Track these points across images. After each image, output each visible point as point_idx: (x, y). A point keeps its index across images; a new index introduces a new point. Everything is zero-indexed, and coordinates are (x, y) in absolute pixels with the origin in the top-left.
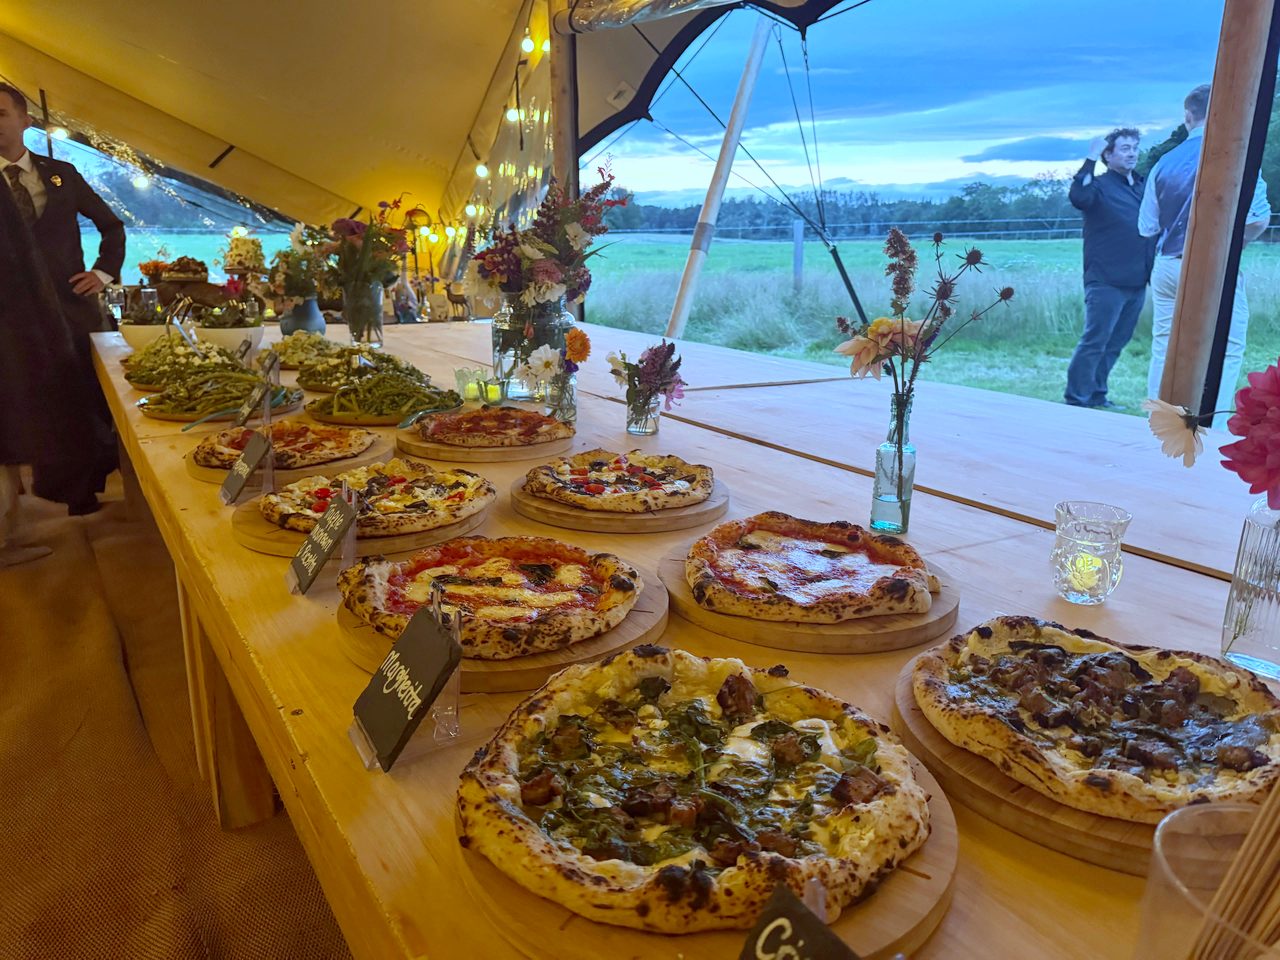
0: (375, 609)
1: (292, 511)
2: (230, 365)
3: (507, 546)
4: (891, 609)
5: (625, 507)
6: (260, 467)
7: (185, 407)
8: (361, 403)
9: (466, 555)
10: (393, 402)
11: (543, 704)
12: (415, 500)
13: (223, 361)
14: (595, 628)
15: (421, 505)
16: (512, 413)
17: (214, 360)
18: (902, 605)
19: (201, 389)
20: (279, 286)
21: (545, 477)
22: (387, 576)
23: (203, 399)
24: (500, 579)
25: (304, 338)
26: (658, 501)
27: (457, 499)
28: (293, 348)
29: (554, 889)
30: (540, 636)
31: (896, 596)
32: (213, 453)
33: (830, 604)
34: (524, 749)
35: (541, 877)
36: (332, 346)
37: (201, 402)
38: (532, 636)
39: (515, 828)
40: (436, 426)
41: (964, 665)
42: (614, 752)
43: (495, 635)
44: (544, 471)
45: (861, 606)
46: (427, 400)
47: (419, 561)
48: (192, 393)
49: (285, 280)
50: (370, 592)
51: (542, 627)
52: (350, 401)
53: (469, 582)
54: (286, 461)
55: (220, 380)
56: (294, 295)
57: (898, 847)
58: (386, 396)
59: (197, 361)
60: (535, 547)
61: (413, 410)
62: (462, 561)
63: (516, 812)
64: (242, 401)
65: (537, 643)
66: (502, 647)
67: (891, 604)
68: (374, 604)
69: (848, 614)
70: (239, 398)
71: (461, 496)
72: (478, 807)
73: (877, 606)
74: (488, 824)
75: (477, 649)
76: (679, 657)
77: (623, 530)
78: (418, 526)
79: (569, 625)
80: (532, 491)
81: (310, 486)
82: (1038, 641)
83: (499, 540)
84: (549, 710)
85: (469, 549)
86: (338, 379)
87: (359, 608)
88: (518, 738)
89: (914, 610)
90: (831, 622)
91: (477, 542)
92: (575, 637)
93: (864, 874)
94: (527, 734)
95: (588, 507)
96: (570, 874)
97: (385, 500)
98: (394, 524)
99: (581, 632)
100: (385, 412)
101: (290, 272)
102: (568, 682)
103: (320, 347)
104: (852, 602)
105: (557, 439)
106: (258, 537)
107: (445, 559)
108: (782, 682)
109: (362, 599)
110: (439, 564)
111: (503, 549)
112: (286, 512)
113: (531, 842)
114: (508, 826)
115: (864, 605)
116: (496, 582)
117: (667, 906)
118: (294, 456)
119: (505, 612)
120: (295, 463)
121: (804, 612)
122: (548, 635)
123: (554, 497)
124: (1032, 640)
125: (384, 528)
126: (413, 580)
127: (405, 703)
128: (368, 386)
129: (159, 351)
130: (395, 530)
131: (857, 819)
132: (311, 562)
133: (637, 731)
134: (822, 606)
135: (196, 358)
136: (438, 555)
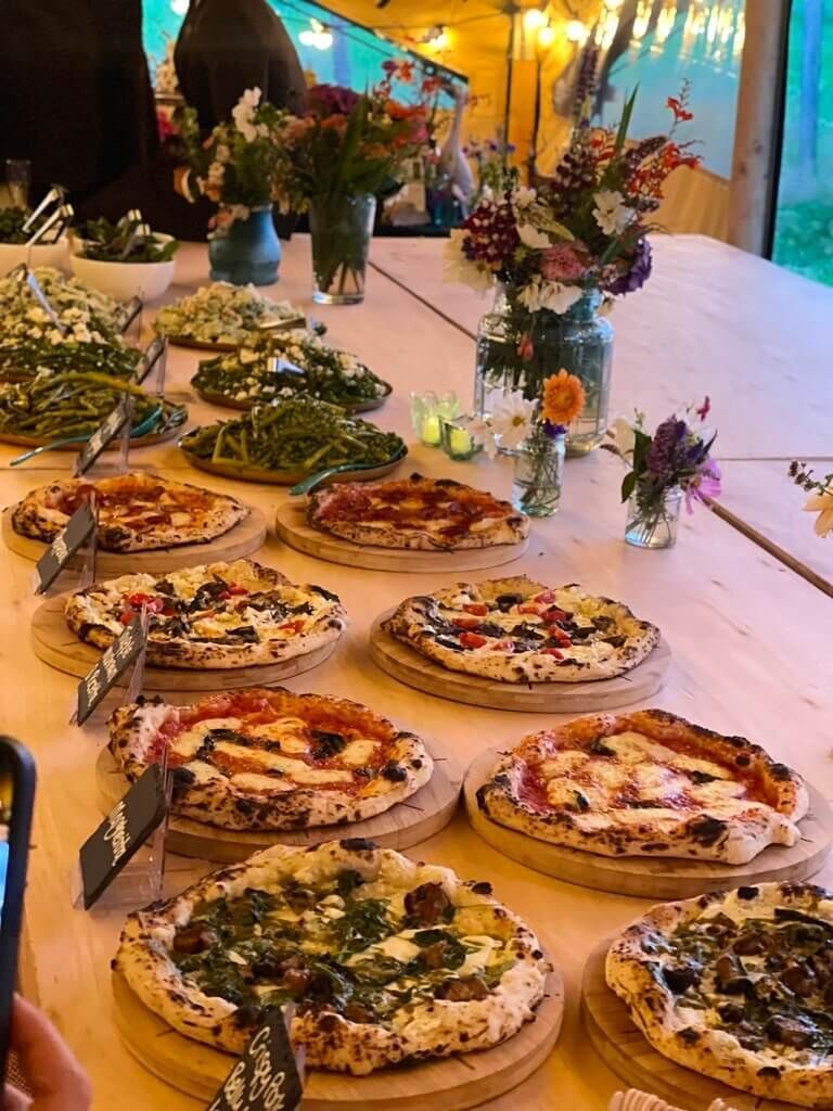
0: (132, 756)
1: (98, 621)
2: (103, 346)
3: (308, 705)
4: (693, 852)
5: (493, 672)
6: (84, 545)
7: (22, 424)
8: (252, 446)
9: (258, 708)
10: (296, 449)
11: (234, 875)
12: (244, 624)
13: (93, 339)
14: (340, 815)
15: (246, 632)
16: (452, 491)
17: (80, 338)
18: (707, 850)
19: (47, 397)
20: (214, 187)
21: (415, 615)
22: (161, 721)
23: (47, 414)
24: (277, 745)
25: (226, 295)
26: (540, 671)
27: (293, 631)
28: (206, 312)
29: (161, 1006)
30: (274, 812)
31: (701, 838)
32: (34, 518)
33: (613, 834)
34: (200, 908)
35: (154, 995)
36: (267, 312)
37: (44, 419)
38: (267, 810)
39: (151, 959)
40: (335, 501)
41: (703, 921)
42: (276, 926)
43: (230, 803)
44: (417, 605)
45: (651, 843)
46: (346, 451)
47: (203, 708)
48: (35, 402)
49: (224, 176)
50: (133, 736)
51: (280, 804)
52: (239, 441)
53: (245, 742)
54: (117, 542)
55: (75, 384)
56: (235, 203)
57: (457, 1040)
58: (289, 438)
59: (56, 337)
60: (340, 712)
61: (321, 465)
62: (251, 716)
63: (162, 950)
64: (97, 424)
65: (269, 819)
66: (235, 817)
67: (693, 847)
68: (133, 751)
69: (634, 849)
70: (94, 418)
71: (298, 627)
72: (131, 940)
73: (675, 846)
74: (133, 952)
75: (211, 815)
76: (387, 856)
77: (482, 701)
78: (227, 662)
79: (309, 807)
80: (391, 631)
81: (130, 587)
82: (811, 915)
83: (302, 696)
84: (238, 880)
85: (264, 702)
86: (247, 388)
87: (119, 751)
88: (197, 898)
89: (722, 858)
90: (610, 854)
91: (276, 695)
92: (313, 820)
93: (410, 1048)
94: (208, 898)
95: (447, 664)
96: (176, 998)
97: (206, 620)
98: (200, 655)
99: (322, 817)
100: (282, 464)
101: (233, 162)
102: (268, 860)
103: (249, 313)
104: (641, 836)
105: (492, 545)
106: (52, 649)
107: (234, 709)
108: (481, 899)
109: (123, 744)
110: (226, 714)
111: (303, 708)
112: (90, 622)
113: (158, 972)
114: (147, 956)
115: (656, 841)
116: (273, 747)
117: (234, 1030)
118: (129, 536)
119: (261, 782)
120: (128, 545)
121: (582, 838)
122: (284, 813)
123: (413, 643)
124: (803, 912)
125: (187, 660)
126: (189, 730)
127: (115, 851)
128: (268, 420)
129: (12, 300)
130: (199, 663)
131: (431, 1010)
132: (94, 690)
133: (309, 915)
134: (604, 834)
135: (55, 332)
136: (226, 704)
